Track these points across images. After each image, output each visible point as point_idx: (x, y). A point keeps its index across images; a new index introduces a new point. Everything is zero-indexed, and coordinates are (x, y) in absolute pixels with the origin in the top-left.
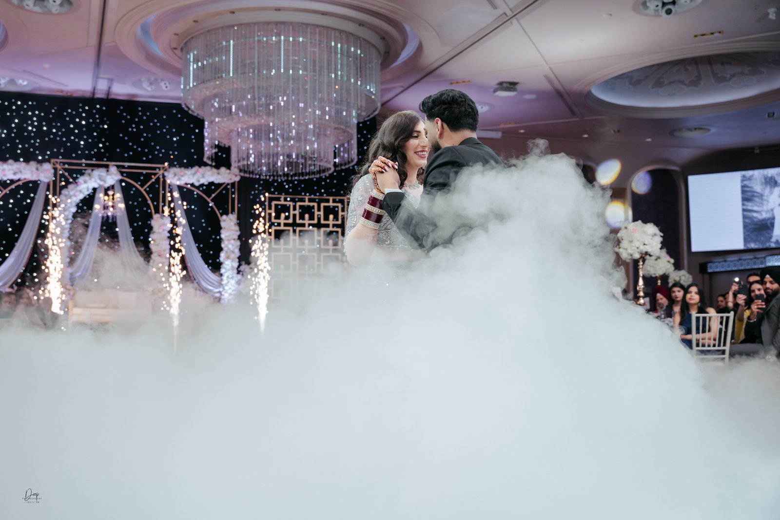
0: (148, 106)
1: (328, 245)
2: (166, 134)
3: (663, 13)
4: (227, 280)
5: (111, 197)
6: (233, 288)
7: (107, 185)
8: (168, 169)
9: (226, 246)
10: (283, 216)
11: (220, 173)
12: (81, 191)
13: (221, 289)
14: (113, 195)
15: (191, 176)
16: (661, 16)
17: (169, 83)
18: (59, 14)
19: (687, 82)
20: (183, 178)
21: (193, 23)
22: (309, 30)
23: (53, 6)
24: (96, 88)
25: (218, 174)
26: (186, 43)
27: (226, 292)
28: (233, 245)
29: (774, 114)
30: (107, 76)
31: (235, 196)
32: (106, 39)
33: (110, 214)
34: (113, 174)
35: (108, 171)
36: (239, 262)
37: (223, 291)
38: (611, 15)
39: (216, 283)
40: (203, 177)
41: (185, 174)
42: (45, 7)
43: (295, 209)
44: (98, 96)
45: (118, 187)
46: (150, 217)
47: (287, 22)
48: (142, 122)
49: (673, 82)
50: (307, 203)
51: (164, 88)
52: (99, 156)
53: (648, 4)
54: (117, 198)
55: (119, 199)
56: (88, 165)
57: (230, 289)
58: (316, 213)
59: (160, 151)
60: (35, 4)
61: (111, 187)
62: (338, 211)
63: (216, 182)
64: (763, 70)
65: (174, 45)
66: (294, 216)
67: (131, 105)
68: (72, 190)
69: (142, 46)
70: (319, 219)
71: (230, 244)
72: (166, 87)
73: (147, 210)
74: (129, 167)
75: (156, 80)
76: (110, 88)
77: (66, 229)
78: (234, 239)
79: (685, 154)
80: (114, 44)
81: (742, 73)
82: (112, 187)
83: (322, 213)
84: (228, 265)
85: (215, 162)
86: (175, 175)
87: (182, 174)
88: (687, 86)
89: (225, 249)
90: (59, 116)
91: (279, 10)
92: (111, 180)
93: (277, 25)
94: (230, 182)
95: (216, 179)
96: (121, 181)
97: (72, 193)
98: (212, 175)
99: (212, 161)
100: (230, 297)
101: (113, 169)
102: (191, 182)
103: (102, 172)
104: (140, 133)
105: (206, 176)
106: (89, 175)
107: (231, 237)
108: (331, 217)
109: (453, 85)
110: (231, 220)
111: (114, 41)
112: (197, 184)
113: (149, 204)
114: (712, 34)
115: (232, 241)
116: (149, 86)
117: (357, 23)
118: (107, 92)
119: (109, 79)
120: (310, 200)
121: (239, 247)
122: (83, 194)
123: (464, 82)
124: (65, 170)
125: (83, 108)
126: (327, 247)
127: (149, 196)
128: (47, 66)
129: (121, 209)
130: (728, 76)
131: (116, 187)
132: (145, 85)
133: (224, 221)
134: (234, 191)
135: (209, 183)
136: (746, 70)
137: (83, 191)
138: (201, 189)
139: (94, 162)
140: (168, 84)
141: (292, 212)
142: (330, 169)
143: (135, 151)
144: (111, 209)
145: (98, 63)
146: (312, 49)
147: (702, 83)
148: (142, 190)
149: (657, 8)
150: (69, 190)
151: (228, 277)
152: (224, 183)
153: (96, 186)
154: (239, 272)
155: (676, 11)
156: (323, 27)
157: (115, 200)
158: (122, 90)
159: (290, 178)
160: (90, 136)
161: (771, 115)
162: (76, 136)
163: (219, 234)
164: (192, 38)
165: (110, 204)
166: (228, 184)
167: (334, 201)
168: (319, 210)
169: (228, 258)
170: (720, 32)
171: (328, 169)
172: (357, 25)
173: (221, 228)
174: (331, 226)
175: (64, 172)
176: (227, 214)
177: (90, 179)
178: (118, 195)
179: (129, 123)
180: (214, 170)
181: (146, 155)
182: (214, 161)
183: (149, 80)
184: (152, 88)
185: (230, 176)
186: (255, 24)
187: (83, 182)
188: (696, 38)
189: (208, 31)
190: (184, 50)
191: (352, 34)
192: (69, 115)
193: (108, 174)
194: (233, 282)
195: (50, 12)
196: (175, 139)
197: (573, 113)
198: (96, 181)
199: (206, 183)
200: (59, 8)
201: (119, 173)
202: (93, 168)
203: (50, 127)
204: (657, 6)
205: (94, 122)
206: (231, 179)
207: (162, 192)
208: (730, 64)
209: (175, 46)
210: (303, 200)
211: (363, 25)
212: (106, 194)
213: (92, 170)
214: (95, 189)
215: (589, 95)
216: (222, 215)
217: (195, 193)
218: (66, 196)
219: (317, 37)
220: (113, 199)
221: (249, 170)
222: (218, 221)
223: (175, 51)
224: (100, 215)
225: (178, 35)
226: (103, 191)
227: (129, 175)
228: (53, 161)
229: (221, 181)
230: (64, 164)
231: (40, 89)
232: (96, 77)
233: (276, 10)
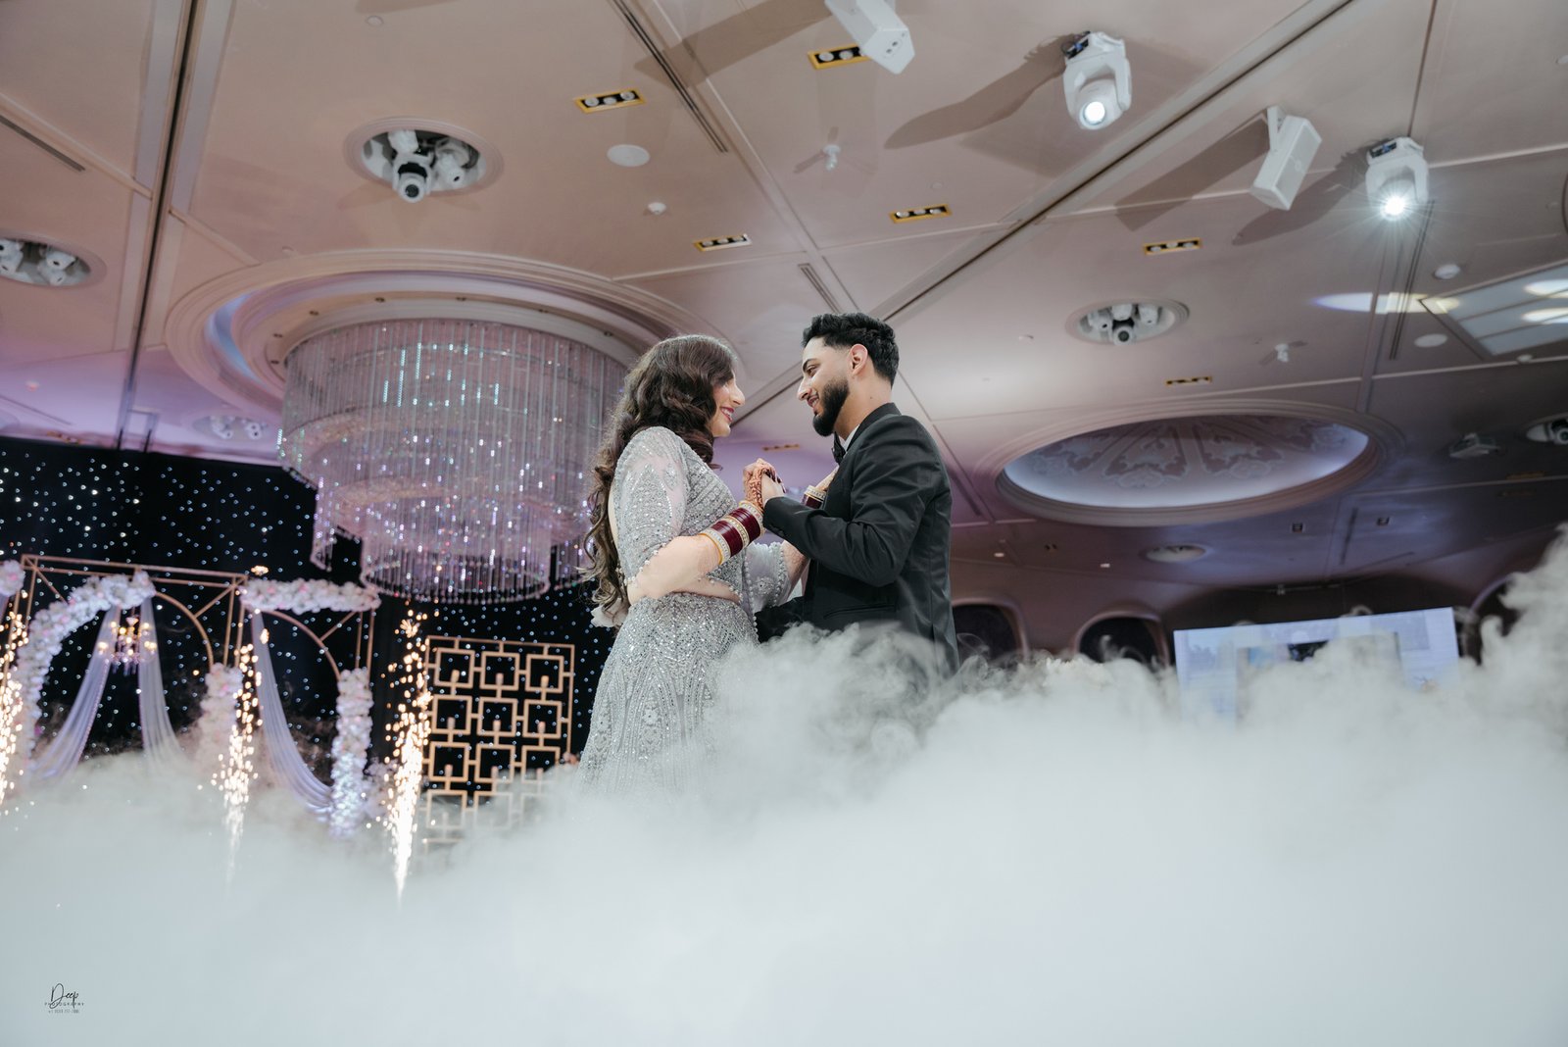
0: (219, 468)
1: (536, 731)
2: (249, 519)
3: (1115, 337)
4: (343, 791)
5: (132, 629)
6: (353, 807)
7: (126, 606)
8: (246, 582)
9: (346, 728)
10: (455, 674)
11: (344, 592)
12: (73, 616)
13: (330, 809)
14: (137, 626)
15: (289, 597)
16: (1112, 343)
17: (262, 428)
18: (64, 288)
19: (1163, 467)
20: (273, 600)
21: (309, 316)
22: (515, 336)
23: (53, 271)
24: (125, 431)
25: (340, 593)
26: (294, 351)
27: (340, 814)
28: (358, 726)
29: (1301, 527)
30: (146, 410)
31: (370, 637)
32: (148, 339)
33: (126, 660)
34: (141, 586)
35: (130, 580)
36: (368, 758)
37: (333, 812)
38: (1032, 337)
39: (321, 797)
40: (311, 598)
41: (278, 591)
42: (39, 274)
43: (478, 663)
44: (127, 446)
45: (147, 612)
46: (205, 669)
47: (477, 321)
48: (205, 496)
49: (1142, 466)
50: (501, 653)
51: (252, 437)
52: (118, 554)
53: (1091, 322)
54: (143, 631)
55: (146, 633)
56: (93, 568)
57: (347, 808)
58: (518, 672)
59: (234, 550)
60: (19, 269)
61: (133, 611)
62: (558, 670)
63: (335, 608)
64: (1279, 451)
65: (273, 356)
66: (477, 675)
67: (188, 466)
68: (57, 613)
69: (213, 355)
70: (522, 684)
71: (354, 723)
72: (256, 434)
73: (200, 657)
74: (174, 576)
75: (238, 419)
76: (150, 432)
77: (36, 686)
78: (362, 716)
79: (1166, 594)
80: (162, 347)
81: (1248, 456)
82: (137, 610)
83: (527, 672)
84: (347, 763)
85: (332, 566)
86: (259, 593)
87: (272, 591)
88: (1164, 473)
89: (343, 733)
90: (48, 480)
91: (464, 299)
92: (136, 597)
93: (458, 324)
94: (361, 609)
95: (336, 603)
96: (155, 601)
97: (55, 618)
98: (329, 594)
99: (327, 564)
100: (347, 825)
101: (141, 577)
102: (287, 607)
103: (120, 581)
104: (200, 514)
105: (317, 596)
106: (94, 586)
107: (356, 711)
108: (545, 679)
109: (769, 451)
110: (357, 678)
111: (165, 344)
112: (299, 611)
113: (204, 647)
114: (1195, 380)
115: (358, 719)
116: (223, 431)
117: (600, 329)
118: (145, 440)
119: (150, 414)
120: (507, 649)
121: (370, 730)
122: (78, 620)
123: (787, 446)
124: (48, 575)
125: (97, 466)
126: (533, 735)
127: (206, 630)
128: (33, 384)
129: (148, 650)
130: (1227, 460)
131: (143, 610)
132: (217, 427)
133: (345, 680)
134: (368, 628)
135: (322, 610)
136: (1254, 450)
137: (78, 615)
138: (307, 622)
139: (107, 562)
140: (258, 429)
141: (473, 669)
142: (544, 585)
143: (188, 548)
144: (130, 652)
145: (130, 382)
146: (519, 369)
147: (1188, 469)
148: (194, 618)
149: (1105, 329)
150: (50, 612)
151: (344, 786)
152: (350, 612)
153: (105, 606)
154: (366, 775)
155: (1135, 337)
156: (541, 332)
157: (140, 635)
158: (173, 436)
159: (469, 602)
160: (104, 516)
161: (1298, 528)
162: (77, 515)
163: (334, 705)
164: (306, 342)
165: (129, 641)
166: (357, 614)
167: (552, 651)
168: (523, 666)
169: (347, 749)
170: (1207, 379)
171: (539, 586)
172: (601, 334)
173: (337, 694)
174: (544, 696)
175: (45, 580)
176: (351, 668)
177: (95, 594)
178: (147, 626)
179: (181, 497)
180: (334, 587)
181: (209, 556)
182: (330, 564)
183: (224, 418)
184: (229, 435)
185: (361, 600)
186: (419, 321)
187: (79, 599)
188: (1170, 386)
189: (335, 331)
190: (290, 364)
191: (591, 348)
192: (68, 477)
193: (129, 587)
194: (353, 795)
195: (47, 285)
196: (265, 530)
197: (978, 512)
198: (105, 598)
199: (316, 610)
200: (64, 276)
201: (152, 586)
202: (102, 574)
203: (28, 497)
204: (1105, 326)
205: (116, 492)
206: (363, 605)
207: (230, 625)
208: (1227, 439)
209: (274, 359)
210: (493, 648)
211: (611, 335)
212: (123, 623)
213: (101, 578)
214: (101, 614)
215: (1002, 478)
216: (341, 670)
217: (295, 628)
218: (43, 622)
219: (529, 352)
220: (136, 632)
221: (394, 583)
222: (335, 681)
223: (274, 366)
224: (107, 661)
225: (281, 336)
226: (118, 615)
227: (172, 590)
228: (25, 557)
229: (345, 608)
230: (48, 564)
231: (18, 428)
232: (126, 410)
233: (458, 299)
